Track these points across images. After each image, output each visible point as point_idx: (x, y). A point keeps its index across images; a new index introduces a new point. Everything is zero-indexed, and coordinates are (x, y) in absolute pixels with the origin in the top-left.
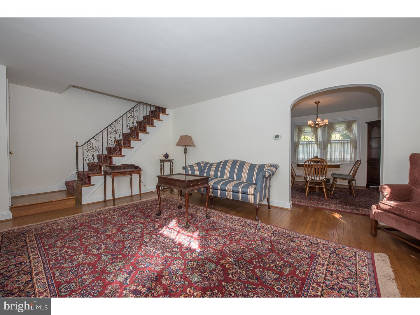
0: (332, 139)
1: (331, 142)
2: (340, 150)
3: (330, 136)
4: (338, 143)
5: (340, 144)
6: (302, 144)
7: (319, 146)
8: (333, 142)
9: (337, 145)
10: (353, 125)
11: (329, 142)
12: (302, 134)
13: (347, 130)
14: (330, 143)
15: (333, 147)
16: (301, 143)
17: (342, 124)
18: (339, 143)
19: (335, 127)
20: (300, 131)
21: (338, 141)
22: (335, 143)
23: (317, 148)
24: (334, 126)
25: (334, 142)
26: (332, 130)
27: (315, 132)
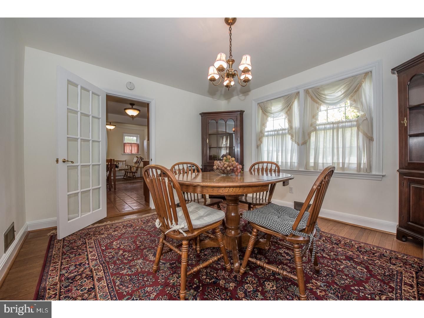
0: (318, 122)
1: (317, 127)
2: (335, 146)
3: (314, 116)
4: (330, 129)
5: (335, 131)
6: (268, 136)
7: (294, 139)
8: (321, 127)
9: (329, 133)
10: (363, 85)
11: (313, 129)
12: (267, 117)
13: (350, 99)
14: (315, 130)
15: (321, 140)
16: (266, 134)
17: (337, 87)
18: (333, 129)
19: (324, 95)
20: (264, 113)
21: (332, 126)
22: (325, 129)
23: (292, 141)
24: (322, 92)
25: (323, 127)
26: (317, 103)
27: (289, 110)
